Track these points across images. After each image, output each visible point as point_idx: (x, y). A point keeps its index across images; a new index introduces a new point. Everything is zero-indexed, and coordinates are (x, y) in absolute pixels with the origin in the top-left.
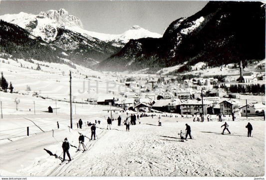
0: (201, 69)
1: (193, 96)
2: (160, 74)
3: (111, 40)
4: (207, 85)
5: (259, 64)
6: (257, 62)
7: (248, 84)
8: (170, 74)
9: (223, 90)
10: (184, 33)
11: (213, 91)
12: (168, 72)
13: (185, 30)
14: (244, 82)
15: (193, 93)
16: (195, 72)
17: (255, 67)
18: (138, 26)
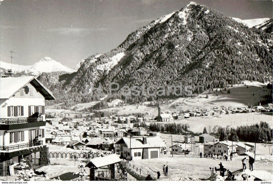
0: (117, 106)
1: (117, 134)
2: (74, 110)
3: (20, 71)
4: (127, 123)
5: (173, 103)
6: (171, 101)
7: (165, 123)
8: (86, 110)
9: (144, 129)
10: (100, 69)
11: (135, 130)
12: (83, 108)
13: (101, 66)
14: (162, 121)
15: (116, 131)
16: (112, 109)
17: (170, 105)
18: (49, 58)
